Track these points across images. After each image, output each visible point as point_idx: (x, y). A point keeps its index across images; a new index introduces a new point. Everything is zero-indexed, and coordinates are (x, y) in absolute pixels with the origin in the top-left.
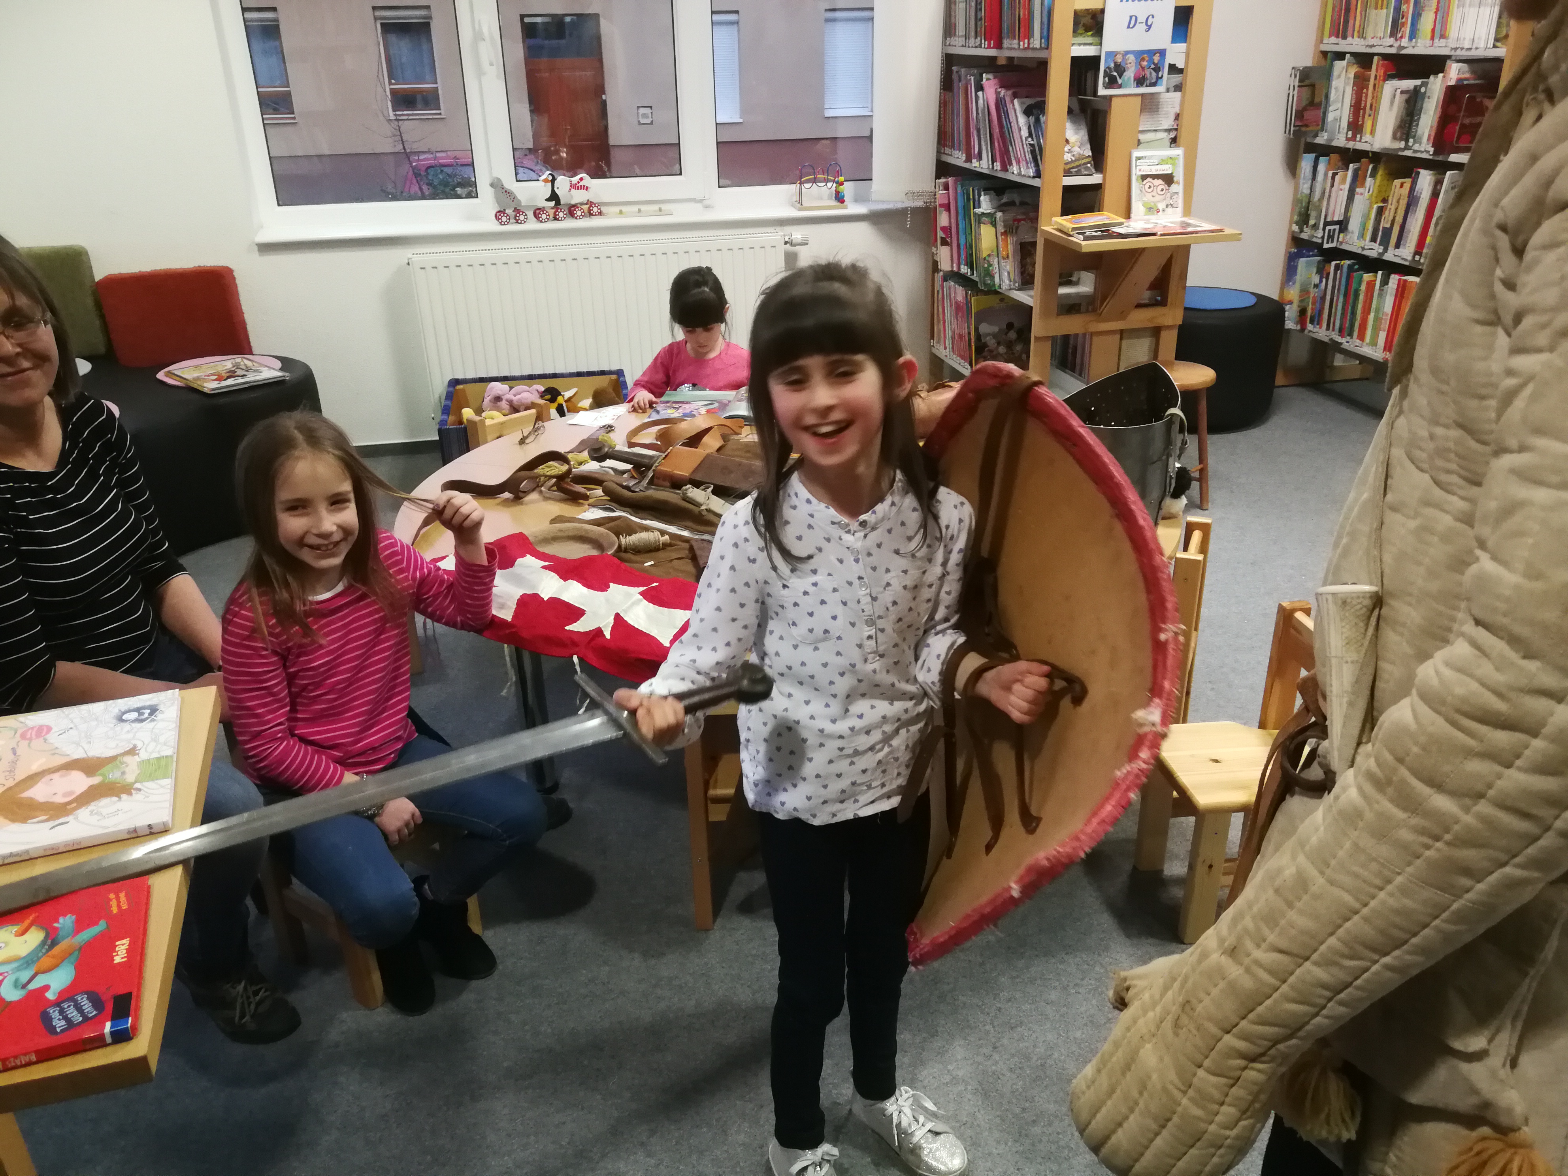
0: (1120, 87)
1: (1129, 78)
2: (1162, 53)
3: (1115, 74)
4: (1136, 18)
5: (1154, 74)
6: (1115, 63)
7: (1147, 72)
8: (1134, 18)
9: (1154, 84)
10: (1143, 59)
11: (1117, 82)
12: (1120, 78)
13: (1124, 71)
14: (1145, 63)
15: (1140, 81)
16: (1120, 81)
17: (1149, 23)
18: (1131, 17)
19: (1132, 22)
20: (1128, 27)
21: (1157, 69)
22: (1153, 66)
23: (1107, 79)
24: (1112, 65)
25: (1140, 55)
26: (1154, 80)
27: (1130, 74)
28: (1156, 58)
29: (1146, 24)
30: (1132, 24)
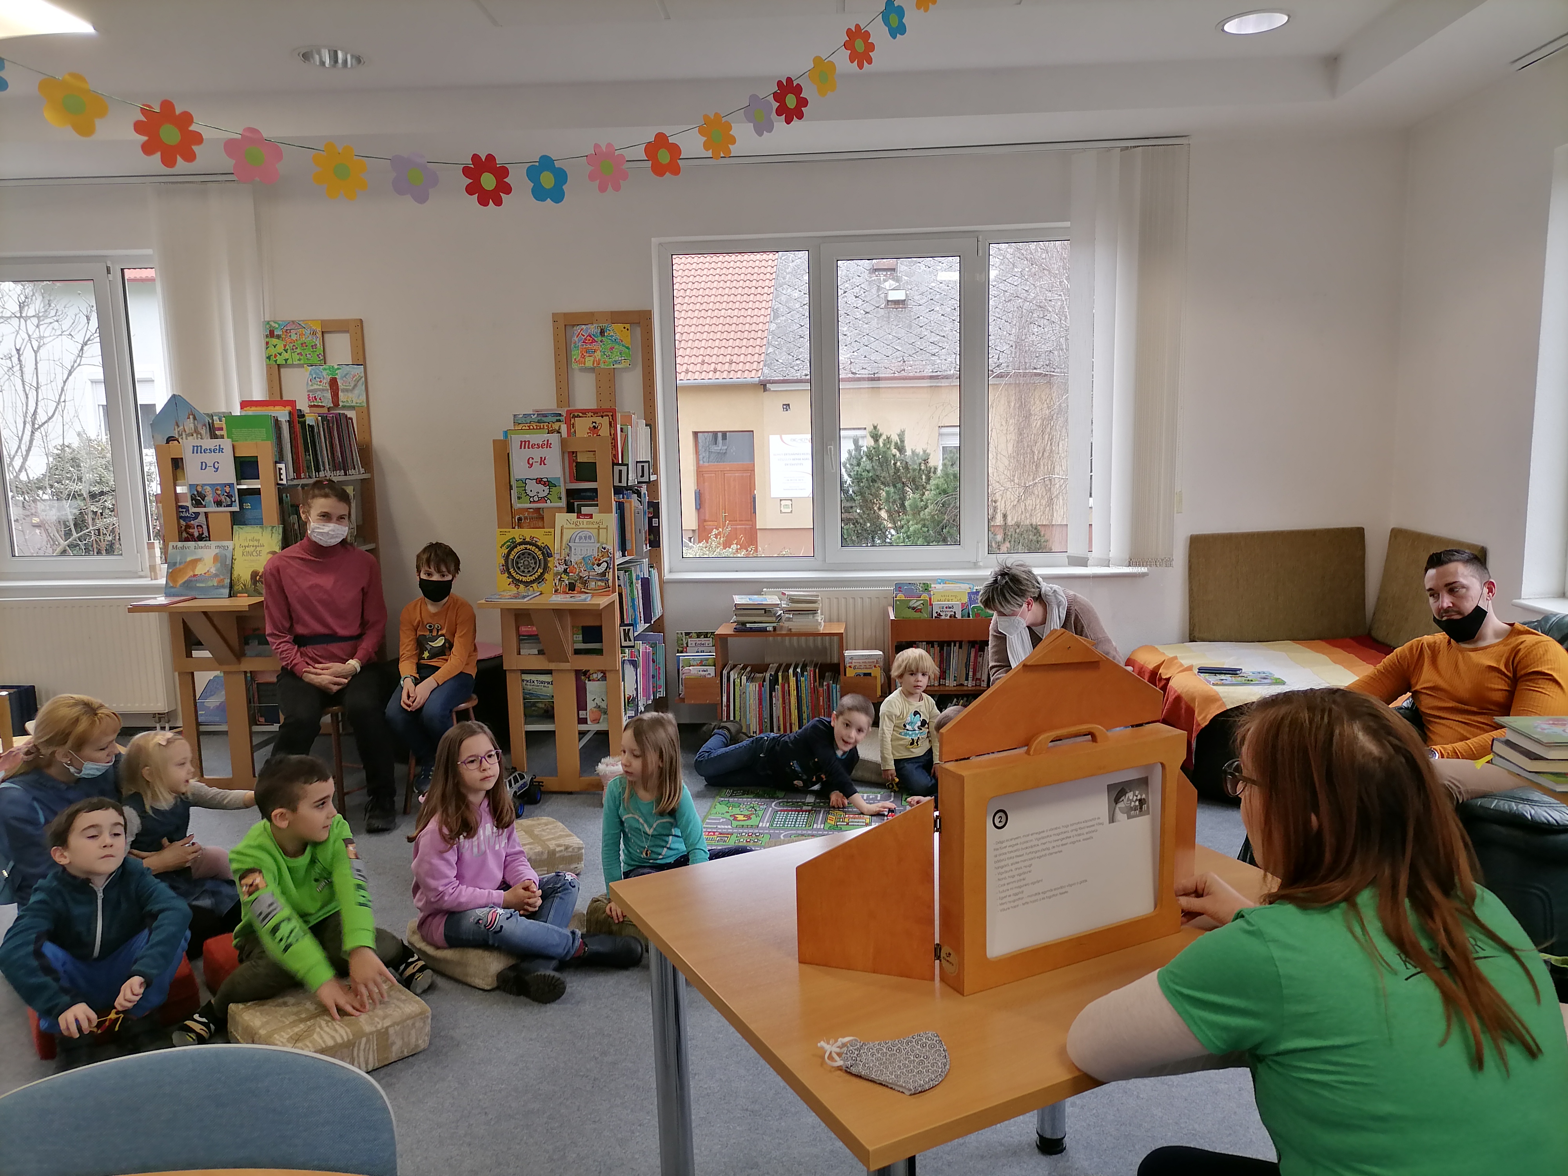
0: (205, 507)
1: (210, 500)
2: (231, 485)
3: (199, 498)
4: (206, 465)
5: (228, 499)
6: (198, 491)
7: (223, 498)
8: (204, 464)
9: (230, 506)
10: (217, 489)
11: (201, 503)
12: (203, 500)
13: (205, 496)
14: (219, 492)
15: (219, 503)
16: (204, 503)
17: (216, 467)
18: (202, 463)
19: (204, 466)
20: (201, 468)
21: (230, 496)
22: (226, 494)
23: (194, 502)
24: (196, 493)
25: (215, 487)
26: (230, 503)
27: (210, 498)
28: (227, 489)
29: (214, 467)
30: (204, 468)
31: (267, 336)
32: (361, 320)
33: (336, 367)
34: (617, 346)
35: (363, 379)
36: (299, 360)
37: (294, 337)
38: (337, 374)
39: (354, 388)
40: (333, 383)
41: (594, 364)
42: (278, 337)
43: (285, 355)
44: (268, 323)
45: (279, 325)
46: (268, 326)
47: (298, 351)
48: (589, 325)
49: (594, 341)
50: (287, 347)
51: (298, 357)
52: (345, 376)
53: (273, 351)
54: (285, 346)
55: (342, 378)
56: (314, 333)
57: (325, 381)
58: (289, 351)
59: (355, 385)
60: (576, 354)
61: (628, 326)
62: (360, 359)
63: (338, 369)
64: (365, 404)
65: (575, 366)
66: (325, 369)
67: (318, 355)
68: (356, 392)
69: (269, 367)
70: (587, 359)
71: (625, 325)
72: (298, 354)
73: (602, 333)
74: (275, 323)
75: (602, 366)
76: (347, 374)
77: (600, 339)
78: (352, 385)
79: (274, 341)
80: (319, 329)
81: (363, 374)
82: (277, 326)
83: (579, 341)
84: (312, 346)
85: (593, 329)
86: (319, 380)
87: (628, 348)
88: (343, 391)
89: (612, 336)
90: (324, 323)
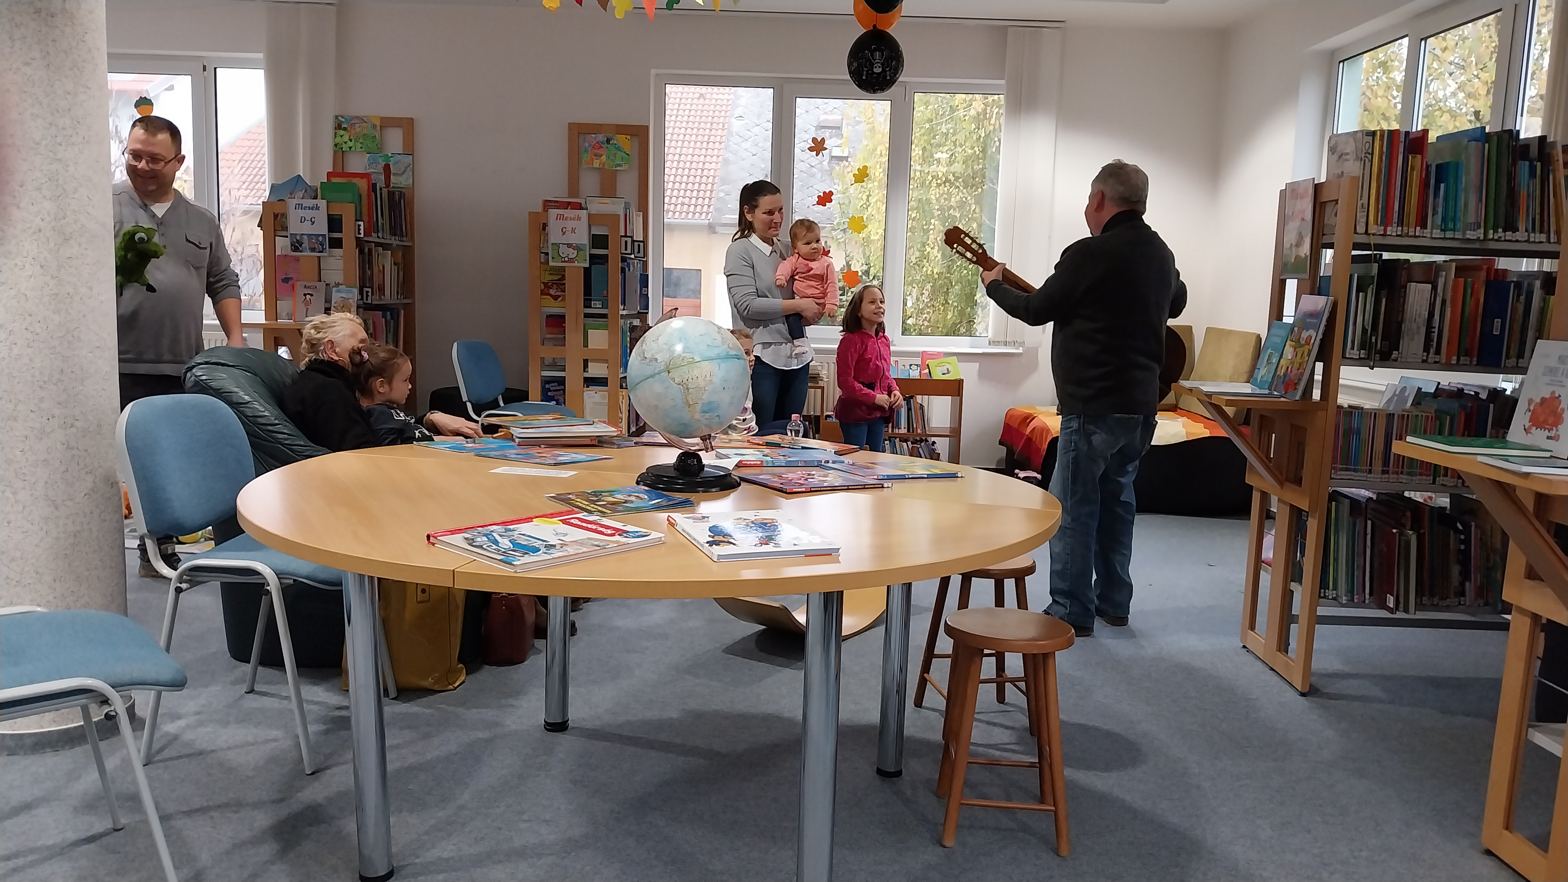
0: (301, 252)
1: (306, 247)
2: (323, 235)
3: (297, 245)
4: (305, 218)
5: (320, 246)
6: (297, 239)
7: (315, 245)
8: (303, 218)
9: (322, 252)
10: (313, 239)
11: (299, 249)
12: (301, 246)
13: (302, 243)
14: (314, 241)
15: (312, 249)
16: (300, 249)
17: (313, 221)
20: (301, 222)
21: (321, 244)
22: (319, 242)
23: (293, 247)
24: (295, 240)
25: (309, 235)
26: (321, 250)
27: (306, 245)
28: (321, 239)
29: (311, 221)
30: (303, 221)
31: (336, 129)
32: (412, 118)
33: (390, 155)
34: (619, 153)
35: (412, 166)
36: (361, 148)
37: (358, 130)
38: (390, 161)
39: (403, 173)
40: (387, 168)
41: (600, 165)
42: (345, 129)
43: (350, 144)
44: (337, 117)
45: (346, 119)
46: (337, 121)
47: (361, 140)
48: (598, 135)
49: (601, 147)
50: (352, 137)
51: (360, 146)
52: (396, 163)
53: (338, 140)
54: (350, 137)
55: (394, 164)
56: (374, 126)
57: (380, 166)
58: (353, 140)
59: (405, 171)
60: (586, 157)
61: (629, 137)
62: (409, 149)
63: (391, 157)
64: (411, 186)
65: (584, 166)
66: (381, 157)
67: (377, 145)
68: (405, 176)
69: (335, 152)
70: (595, 161)
71: (627, 136)
72: (360, 143)
73: (608, 141)
74: (343, 118)
75: (606, 167)
76: (399, 161)
77: (606, 145)
78: (403, 170)
79: (342, 132)
80: (378, 124)
81: (411, 163)
82: (344, 120)
83: (589, 146)
84: (373, 137)
85: (601, 137)
86: (374, 164)
87: (628, 154)
88: (394, 174)
89: (616, 144)
90: (383, 119)
